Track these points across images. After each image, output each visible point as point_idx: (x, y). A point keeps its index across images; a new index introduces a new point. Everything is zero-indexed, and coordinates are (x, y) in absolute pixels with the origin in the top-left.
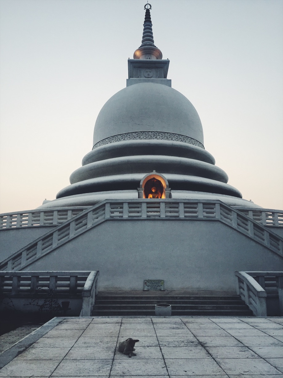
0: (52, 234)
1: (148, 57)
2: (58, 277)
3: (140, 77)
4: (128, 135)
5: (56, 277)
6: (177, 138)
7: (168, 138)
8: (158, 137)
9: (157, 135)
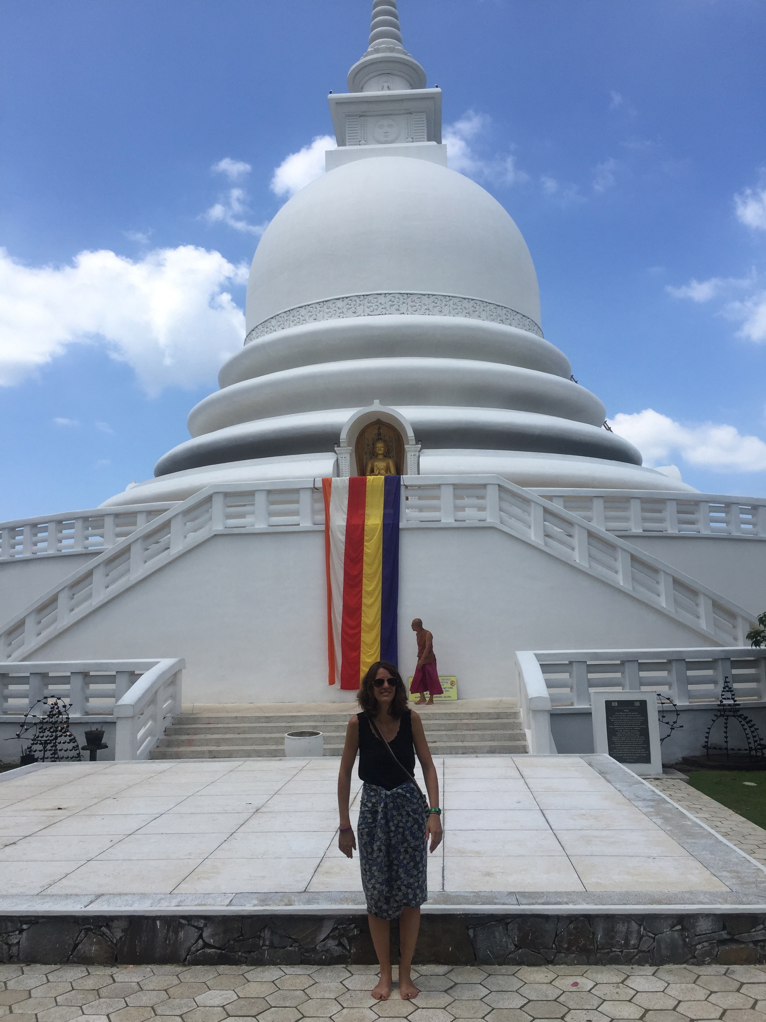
0: (89, 574)
1: (386, 85)
2: (91, 674)
3: (363, 142)
4: (325, 307)
5: (85, 675)
6: (455, 307)
7: (431, 309)
8: (403, 309)
9: (401, 302)
